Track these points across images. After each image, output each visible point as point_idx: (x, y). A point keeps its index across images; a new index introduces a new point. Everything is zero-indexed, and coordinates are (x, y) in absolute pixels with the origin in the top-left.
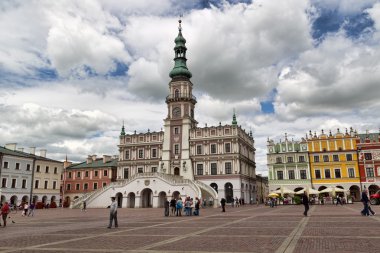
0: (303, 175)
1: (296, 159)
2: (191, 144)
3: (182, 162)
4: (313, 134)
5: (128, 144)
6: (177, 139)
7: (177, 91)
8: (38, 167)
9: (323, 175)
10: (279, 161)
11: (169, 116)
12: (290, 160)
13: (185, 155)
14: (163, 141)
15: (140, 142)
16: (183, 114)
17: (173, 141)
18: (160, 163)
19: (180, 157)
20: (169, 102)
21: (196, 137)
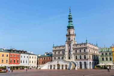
1: (108, 54)
2: (74, 49)
3: (71, 55)
5: (55, 49)
6: (69, 48)
7: (69, 32)
8: (30, 57)
10: (103, 54)
11: (67, 40)
12: (106, 54)
13: (72, 53)
14: (65, 48)
15: (59, 49)
16: (71, 40)
17: (68, 48)
18: (64, 55)
19: (70, 53)
20: (67, 36)
21: (75, 47)
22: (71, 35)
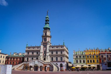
0: (84, 62)
1: (82, 57)
2: (50, 51)
3: (47, 56)
4: (87, 49)
5: (28, 49)
7: (46, 34)
9: (90, 61)
10: (77, 57)
11: (43, 41)
12: (80, 57)
14: (40, 49)
15: (33, 49)
16: (47, 41)
17: (44, 49)
18: (39, 57)
19: (46, 55)
20: (43, 36)
21: (51, 49)
22: (47, 36)
